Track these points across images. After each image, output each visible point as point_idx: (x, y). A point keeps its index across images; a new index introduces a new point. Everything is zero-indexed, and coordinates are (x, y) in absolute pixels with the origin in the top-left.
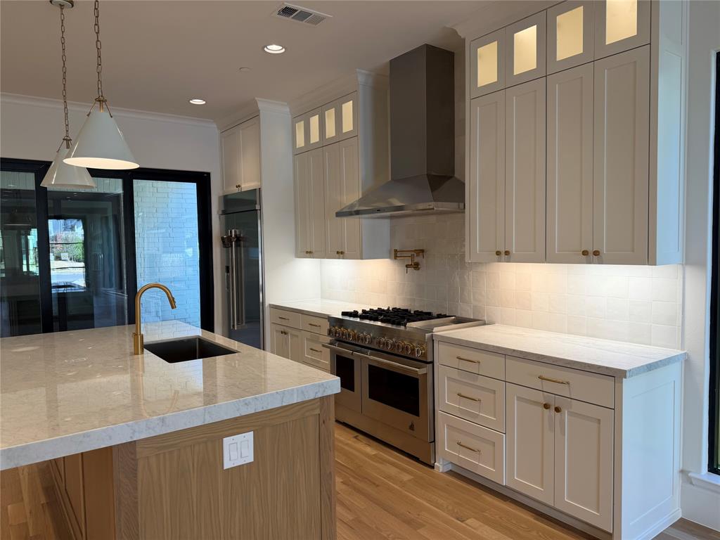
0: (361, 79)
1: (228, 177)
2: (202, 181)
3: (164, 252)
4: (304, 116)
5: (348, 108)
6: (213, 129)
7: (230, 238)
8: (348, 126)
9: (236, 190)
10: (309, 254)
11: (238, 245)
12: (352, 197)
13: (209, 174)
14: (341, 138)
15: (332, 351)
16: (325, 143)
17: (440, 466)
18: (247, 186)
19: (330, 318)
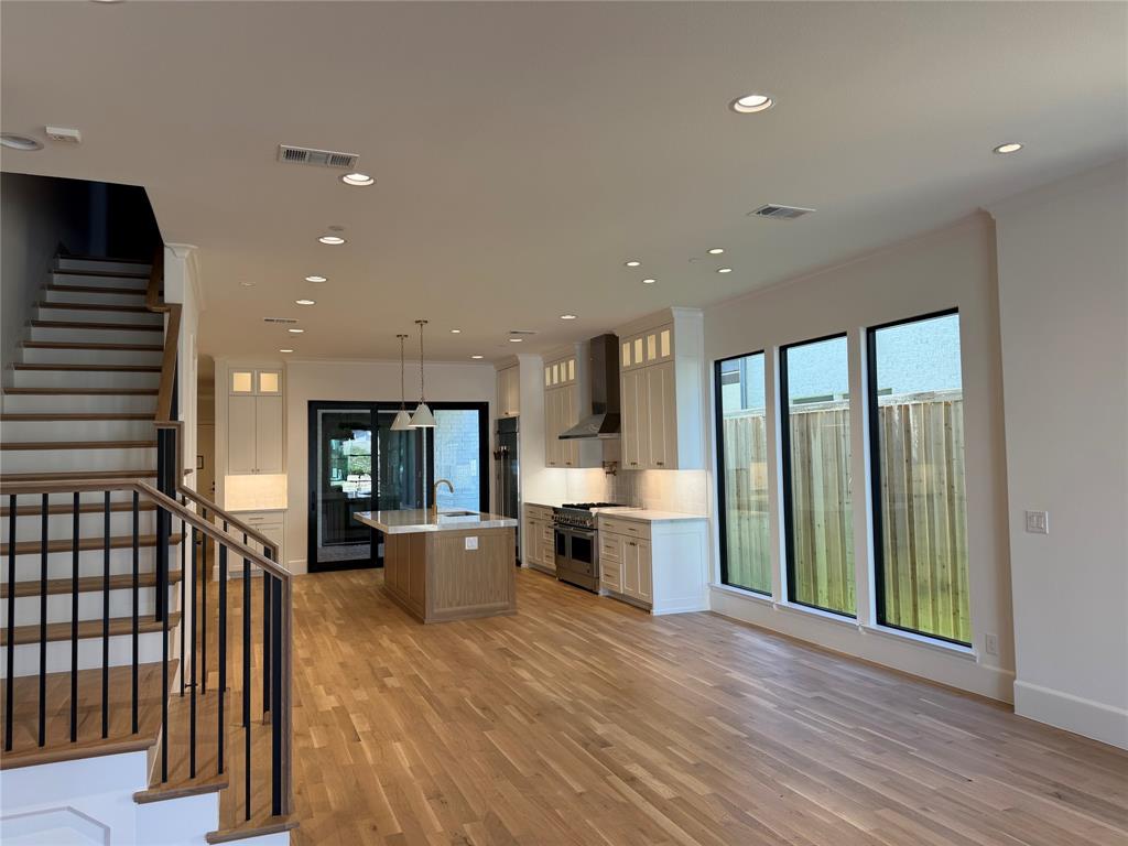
0: (577, 347)
1: (502, 405)
2: (483, 408)
3: (457, 464)
4: (549, 363)
5: (572, 363)
6: (492, 369)
7: (499, 453)
8: (572, 377)
9: (506, 417)
10: (553, 464)
11: (505, 458)
12: (572, 423)
13: (487, 403)
14: (568, 383)
15: (556, 531)
16: (561, 386)
17: (601, 593)
18: (512, 414)
19: (555, 509)
